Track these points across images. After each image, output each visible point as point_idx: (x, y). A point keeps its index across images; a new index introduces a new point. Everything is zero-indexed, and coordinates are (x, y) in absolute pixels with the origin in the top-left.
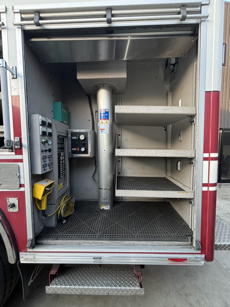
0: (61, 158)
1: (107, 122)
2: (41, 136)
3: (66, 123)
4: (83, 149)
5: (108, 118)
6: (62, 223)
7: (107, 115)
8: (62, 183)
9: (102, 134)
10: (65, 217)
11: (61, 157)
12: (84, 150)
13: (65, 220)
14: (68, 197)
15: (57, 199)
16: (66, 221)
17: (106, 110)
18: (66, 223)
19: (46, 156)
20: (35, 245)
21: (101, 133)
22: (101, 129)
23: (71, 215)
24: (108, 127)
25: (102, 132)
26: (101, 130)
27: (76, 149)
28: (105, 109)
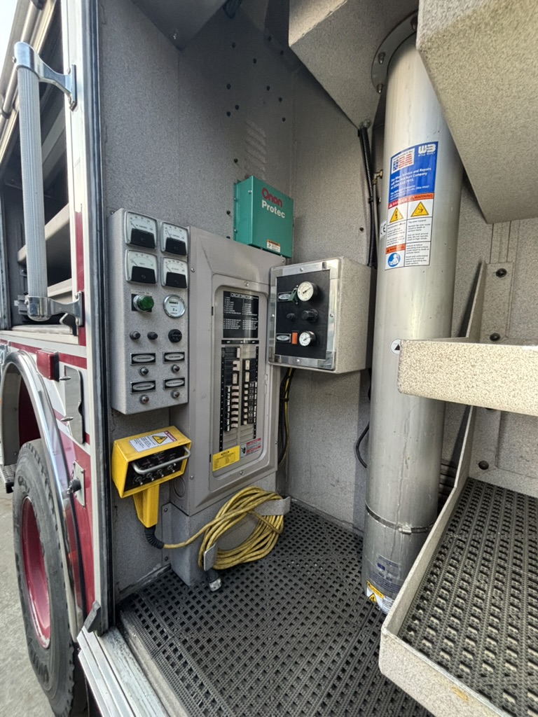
0: (236, 366)
1: (421, 211)
2: (127, 285)
3: (279, 251)
4: (305, 339)
5: (432, 190)
6: (207, 587)
7: (424, 172)
8: (238, 447)
9: (396, 271)
10: (222, 567)
11: (235, 362)
12: (309, 341)
13: (219, 581)
14: (252, 498)
15: (201, 501)
16: (222, 583)
17: (421, 151)
18: (220, 590)
19: (154, 355)
20: (109, 627)
21: (387, 267)
22: (388, 251)
23: (256, 562)
24: (423, 231)
25: (395, 260)
26: (389, 255)
27: (287, 338)
28: (416, 148)
